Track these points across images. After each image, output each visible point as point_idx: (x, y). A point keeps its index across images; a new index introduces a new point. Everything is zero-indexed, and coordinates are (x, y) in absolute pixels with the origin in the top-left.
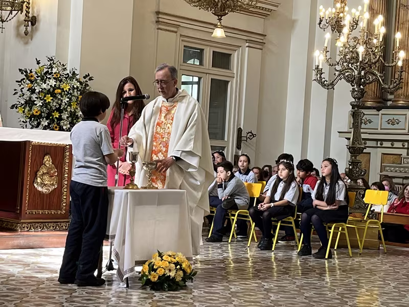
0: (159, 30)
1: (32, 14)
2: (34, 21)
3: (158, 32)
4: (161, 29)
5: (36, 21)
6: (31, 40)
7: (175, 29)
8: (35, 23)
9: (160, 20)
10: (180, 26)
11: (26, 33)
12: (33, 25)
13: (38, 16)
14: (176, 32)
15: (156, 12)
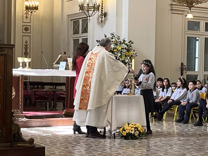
0: (173, 14)
1: (105, 11)
2: (105, 15)
3: (172, 15)
4: (174, 13)
5: (106, 15)
6: (105, 25)
7: (182, 13)
8: (106, 16)
9: (173, 8)
10: (184, 10)
11: (102, 22)
12: (105, 17)
13: (107, 12)
14: (182, 14)
15: (171, 5)
